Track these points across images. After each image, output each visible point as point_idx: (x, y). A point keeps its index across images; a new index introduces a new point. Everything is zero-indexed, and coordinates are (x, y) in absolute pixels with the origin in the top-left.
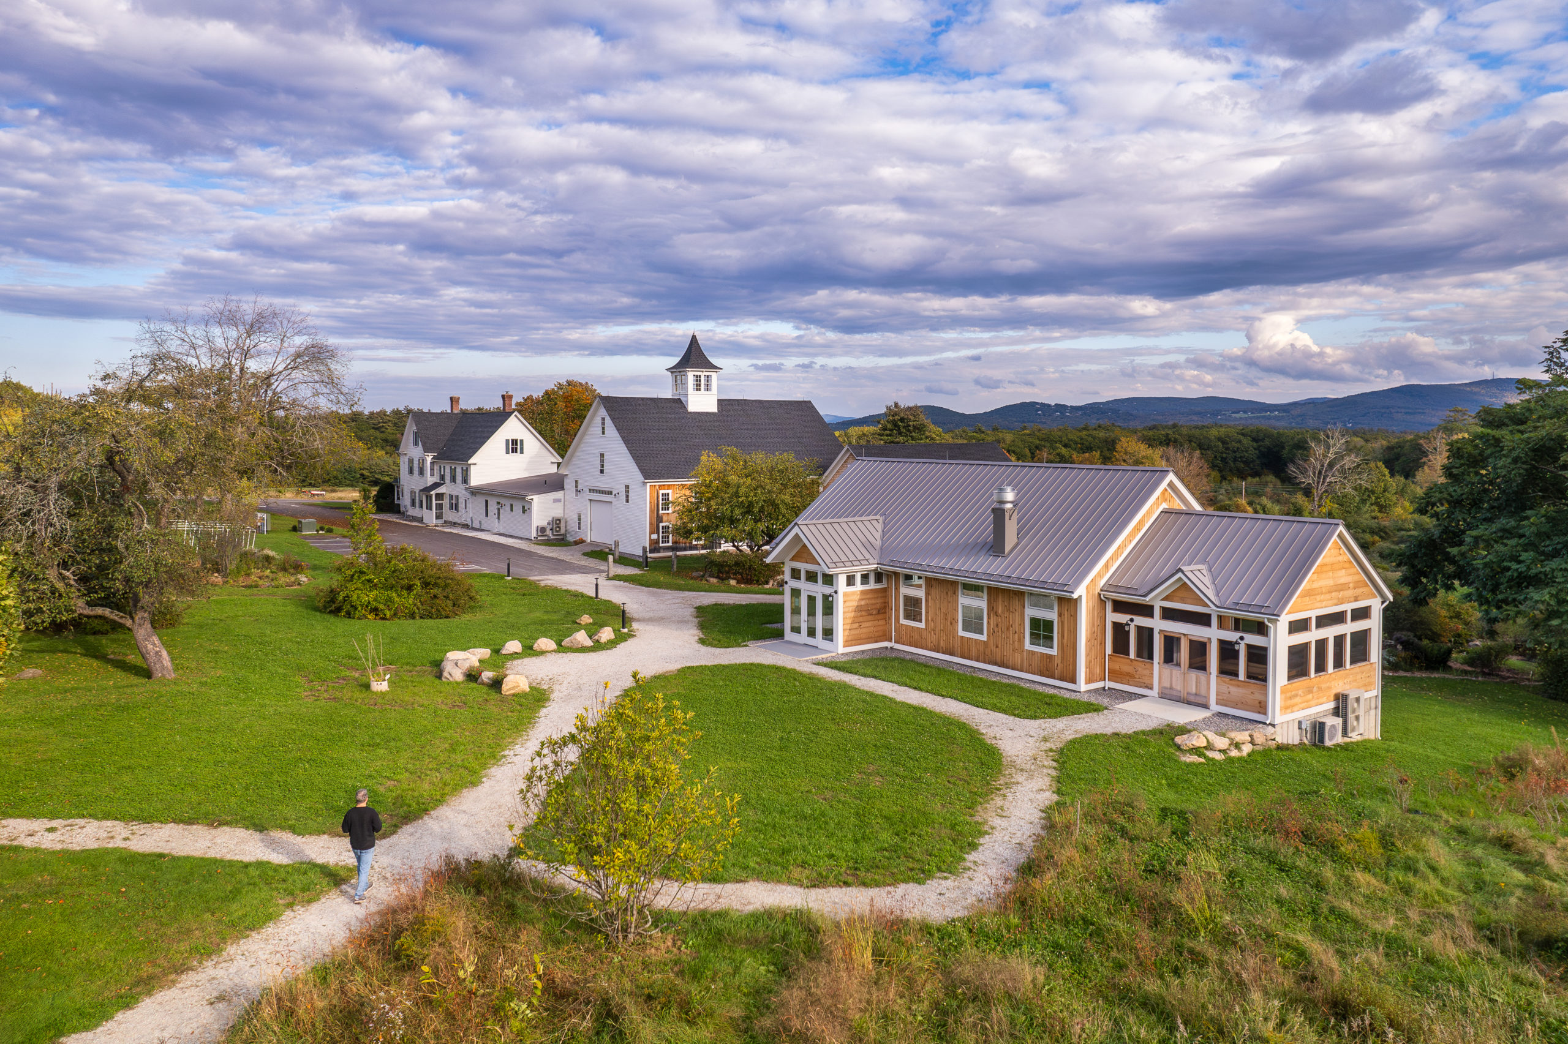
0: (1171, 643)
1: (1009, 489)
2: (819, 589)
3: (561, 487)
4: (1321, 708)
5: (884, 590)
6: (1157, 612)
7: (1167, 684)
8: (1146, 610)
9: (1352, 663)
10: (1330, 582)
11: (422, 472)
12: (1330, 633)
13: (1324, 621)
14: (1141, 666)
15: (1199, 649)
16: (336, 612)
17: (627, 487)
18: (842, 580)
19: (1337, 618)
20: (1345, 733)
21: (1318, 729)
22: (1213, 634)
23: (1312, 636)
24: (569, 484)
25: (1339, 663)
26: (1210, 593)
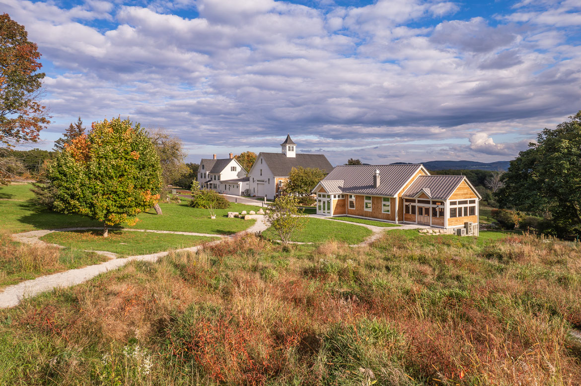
0: (421, 209)
1: (378, 170)
2: (326, 199)
3: (249, 180)
4: (461, 226)
5: (344, 200)
6: (417, 201)
7: (419, 220)
8: (414, 201)
9: (470, 215)
10: (463, 192)
11: (205, 177)
12: (463, 206)
13: (460, 203)
14: (413, 216)
15: (427, 210)
16: (194, 207)
17: (269, 179)
18: (332, 196)
19: (465, 202)
20: (467, 233)
21: (459, 232)
22: (431, 206)
23: (457, 206)
24: (251, 179)
25: (466, 214)
26: (430, 195)
